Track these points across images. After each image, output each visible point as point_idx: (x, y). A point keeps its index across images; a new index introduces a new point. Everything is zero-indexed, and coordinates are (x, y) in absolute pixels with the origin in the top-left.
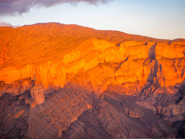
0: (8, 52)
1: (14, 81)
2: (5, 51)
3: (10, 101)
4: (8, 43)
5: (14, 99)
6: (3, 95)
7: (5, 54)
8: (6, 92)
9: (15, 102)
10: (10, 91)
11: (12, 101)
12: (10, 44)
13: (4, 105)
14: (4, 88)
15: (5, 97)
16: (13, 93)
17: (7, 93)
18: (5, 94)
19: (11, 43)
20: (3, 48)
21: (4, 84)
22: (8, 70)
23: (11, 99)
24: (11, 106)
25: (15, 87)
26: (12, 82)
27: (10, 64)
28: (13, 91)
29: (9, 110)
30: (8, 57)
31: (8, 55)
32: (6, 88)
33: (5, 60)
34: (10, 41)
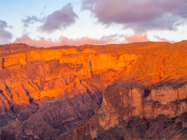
0: (164, 70)
1: (170, 102)
2: (161, 69)
3: (166, 123)
4: (165, 60)
5: (170, 122)
6: (157, 116)
7: (161, 72)
8: (162, 113)
9: (170, 124)
10: (166, 112)
11: (167, 124)
12: (167, 61)
13: (159, 127)
14: (159, 109)
15: (160, 119)
16: (169, 115)
17: (162, 115)
18: (160, 115)
19: (168, 59)
20: (159, 65)
21: (160, 104)
22: (164, 89)
23: (167, 121)
24: (166, 129)
25: (171, 108)
26: (167, 103)
27: (166, 83)
28: (169, 113)
29: (163, 133)
30: (164, 75)
31: (164, 73)
32: (161, 109)
33: (160, 79)
34: (167, 58)
